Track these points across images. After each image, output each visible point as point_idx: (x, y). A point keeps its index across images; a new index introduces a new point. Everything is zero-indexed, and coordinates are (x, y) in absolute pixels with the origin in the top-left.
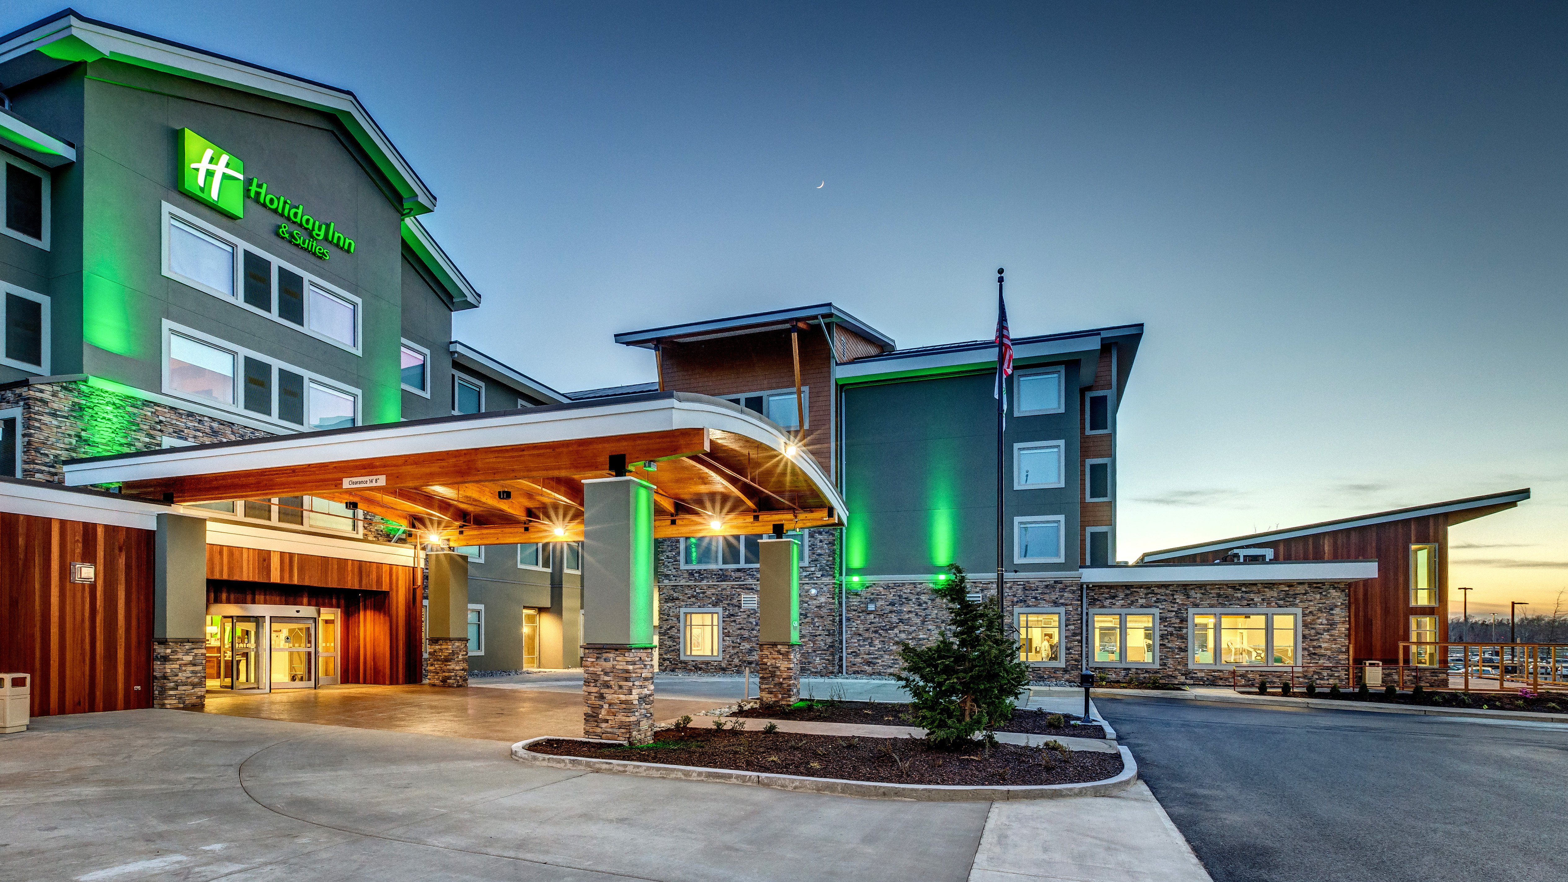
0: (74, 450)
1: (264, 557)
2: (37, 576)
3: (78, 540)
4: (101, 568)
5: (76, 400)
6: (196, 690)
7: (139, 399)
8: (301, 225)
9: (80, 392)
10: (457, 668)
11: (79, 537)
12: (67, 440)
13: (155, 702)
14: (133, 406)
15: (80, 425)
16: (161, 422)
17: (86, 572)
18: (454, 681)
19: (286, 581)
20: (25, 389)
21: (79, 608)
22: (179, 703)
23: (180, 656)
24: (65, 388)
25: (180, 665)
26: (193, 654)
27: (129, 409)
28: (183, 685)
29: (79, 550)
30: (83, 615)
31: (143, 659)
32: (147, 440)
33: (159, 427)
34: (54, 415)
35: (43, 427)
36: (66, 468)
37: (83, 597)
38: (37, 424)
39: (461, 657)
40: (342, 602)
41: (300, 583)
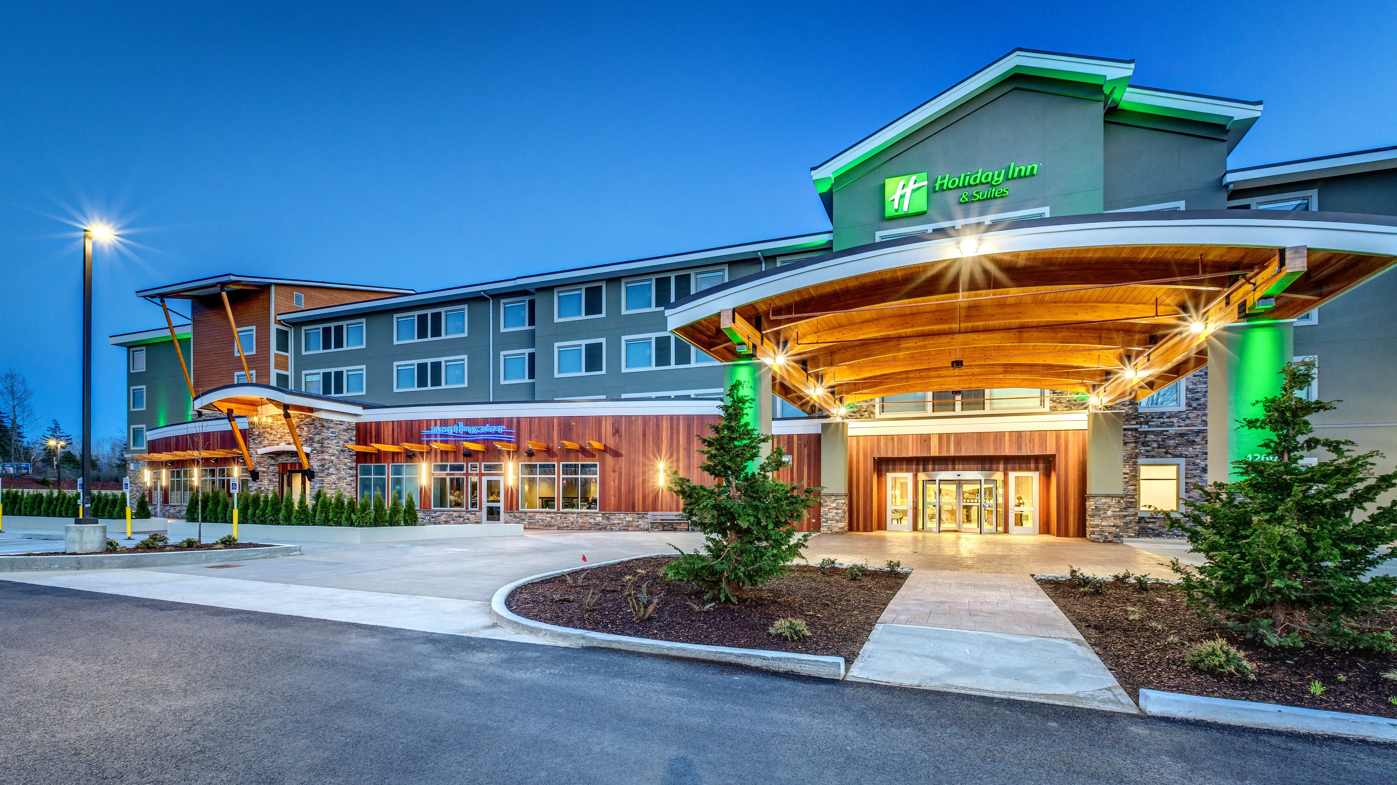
1: (925, 439)
3: (785, 444)
4: (795, 457)
6: (837, 524)
8: (981, 183)
10: (1103, 524)
18: (1099, 537)
19: (944, 454)
22: (828, 530)
23: (828, 503)
25: (829, 509)
26: (836, 503)
28: (830, 520)
39: (1109, 513)
40: (1041, 466)
41: (956, 455)
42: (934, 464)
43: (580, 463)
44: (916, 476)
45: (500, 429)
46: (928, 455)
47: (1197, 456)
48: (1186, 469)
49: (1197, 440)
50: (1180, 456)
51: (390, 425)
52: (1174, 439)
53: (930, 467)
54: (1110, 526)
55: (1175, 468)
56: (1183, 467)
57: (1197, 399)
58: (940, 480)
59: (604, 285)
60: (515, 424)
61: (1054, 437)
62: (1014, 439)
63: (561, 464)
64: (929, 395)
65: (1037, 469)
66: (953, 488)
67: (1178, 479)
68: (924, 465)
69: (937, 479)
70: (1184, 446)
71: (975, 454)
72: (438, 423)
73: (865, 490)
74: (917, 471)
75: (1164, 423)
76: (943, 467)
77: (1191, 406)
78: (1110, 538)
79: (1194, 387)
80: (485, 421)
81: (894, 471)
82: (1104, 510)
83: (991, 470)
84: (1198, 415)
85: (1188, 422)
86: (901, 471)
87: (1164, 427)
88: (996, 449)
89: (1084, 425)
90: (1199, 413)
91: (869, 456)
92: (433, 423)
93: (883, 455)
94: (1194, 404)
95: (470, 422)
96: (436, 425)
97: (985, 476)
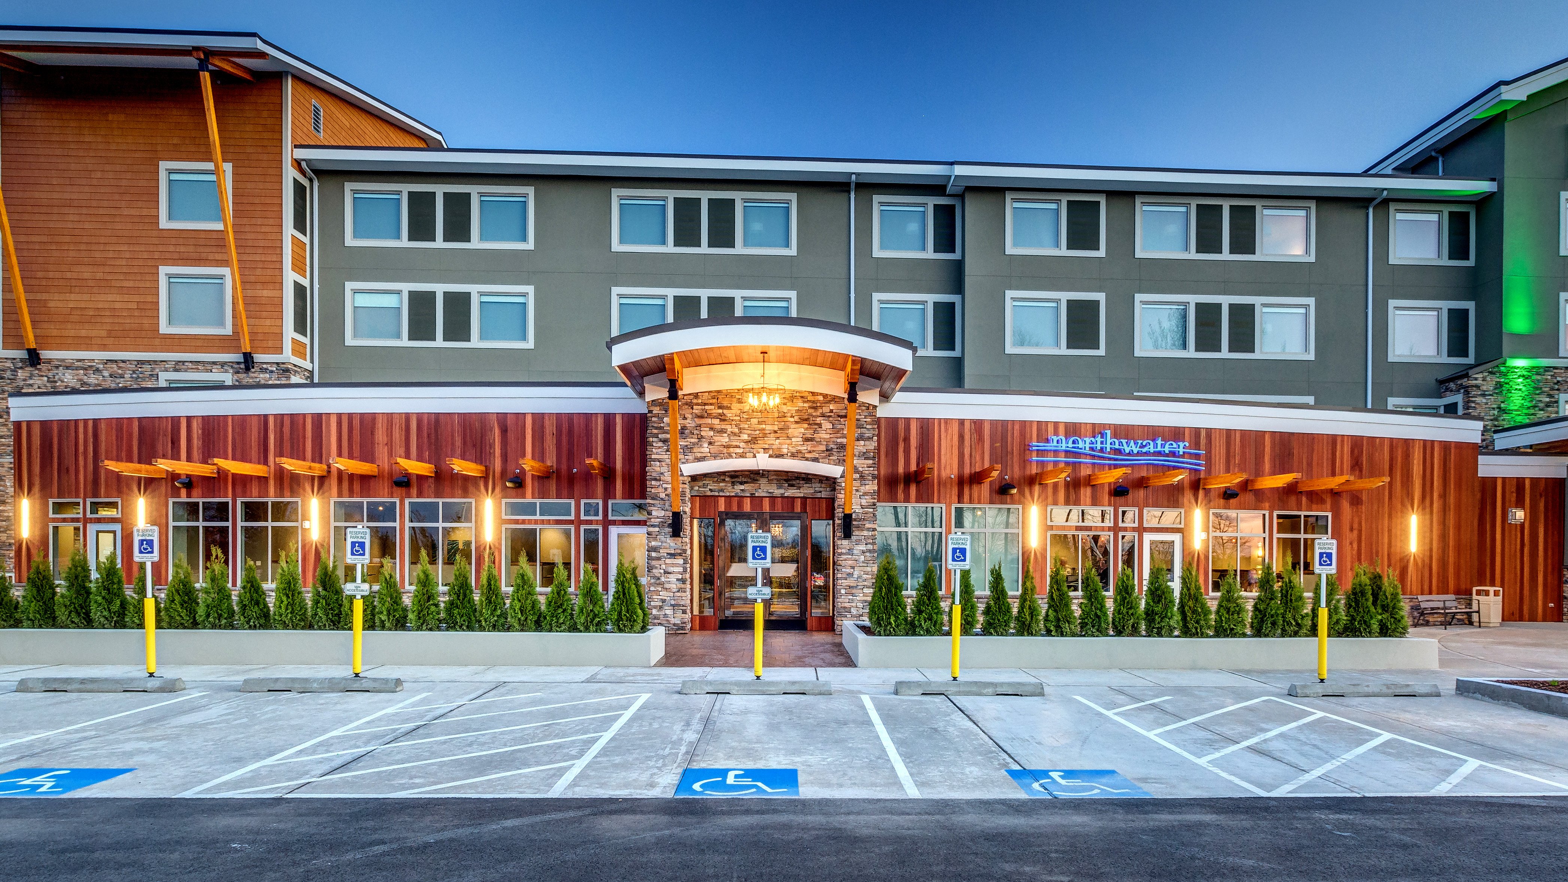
0: (1496, 419)
2: (1488, 520)
4: (1528, 511)
5: (1498, 380)
7: (1542, 367)
9: (1501, 373)
11: (1514, 490)
12: (1492, 412)
13: (1564, 617)
14: (1538, 374)
15: (1500, 399)
16: (1558, 382)
17: (1520, 515)
20: (1466, 380)
21: (1513, 542)
24: (1491, 373)
27: (1534, 377)
29: (1513, 499)
30: (1516, 547)
31: (1556, 583)
32: (1548, 400)
33: (1556, 387)
34: (1484, 395)
35: (1477, 406)
36: (1496, 436)
37: (1516, 535)
38: (1473, 405)
43: (1303, 513)
45: (1181, 447)
51: (955, 428)
59: (1102, 200)
60: (1203, 441)
63: (1275, 513)
72: (1062, 429)
80: (1153, 432)
92: (1051, 429)
95: (1123, 432)
96: (1056, 433)
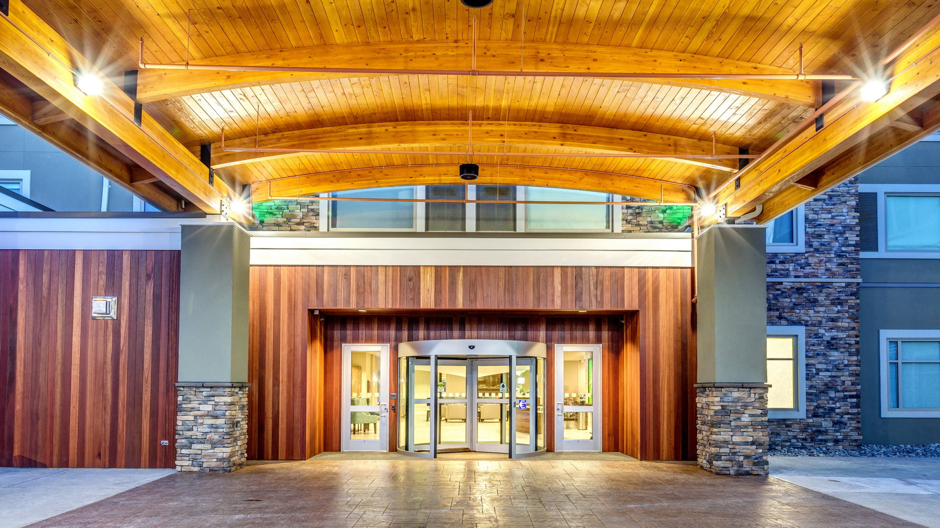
1: (409, 275)
2: (60, 315)
3: (101, 271)
4: (125, 299)
6: (217, 450)
10: (736, 439)
11: (103, 269)
18: (728, 464)
19: (446, 305)
21: (101, 348)
22: (193, 465)
23: (194, 405)
25: (195, 417)
26: (213, 403)
28: (198, 443)
29: (102, 282)
30: (105, 356)
31: (171, 407)
37: (106, 336)
39: (746, 419)
40: (605, 334)
41: (467, 307)
42: (428, 328)
44: (395, 350)
46: (416, 307)
47: (820, 322)
48: (807, 343)
49: (820, 298)
50: (798, 323)
52: (790, 297)
53: (421, 333)
54: (746, 443)
55: (789, 342)
56: (802, 340)
57: (820, 236)
58: (438, 358)
61: (636, 279)
62: (570, 281)
64: (420, 192)
65: (598, 340)
66: (461, 371)
67: (795, 359)
68: (410, 329)
69: (433, 354)
70: (804, 307)
71: (502, 307)
73: (291, 376)
74: (398, 340)
75: (776, 270)
76: (443, 333)
77: (811, 246)
78: (747, 466)
79: (816, 216)
81: (356, 340)
82: (737, 412)
83: (525, 338)
84: (821, 261)
85: (808, 270)
86: (369, 340)
87: (776, 277)
88: (538, 299)
89: (686, 260)
90: (822, 257)
91: (300, 307)
93: (328, 305)
94: (816, 243)
97: (517, 350)
